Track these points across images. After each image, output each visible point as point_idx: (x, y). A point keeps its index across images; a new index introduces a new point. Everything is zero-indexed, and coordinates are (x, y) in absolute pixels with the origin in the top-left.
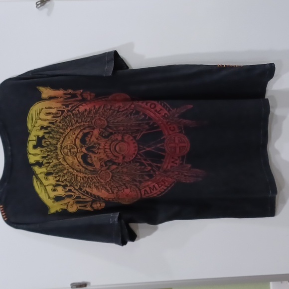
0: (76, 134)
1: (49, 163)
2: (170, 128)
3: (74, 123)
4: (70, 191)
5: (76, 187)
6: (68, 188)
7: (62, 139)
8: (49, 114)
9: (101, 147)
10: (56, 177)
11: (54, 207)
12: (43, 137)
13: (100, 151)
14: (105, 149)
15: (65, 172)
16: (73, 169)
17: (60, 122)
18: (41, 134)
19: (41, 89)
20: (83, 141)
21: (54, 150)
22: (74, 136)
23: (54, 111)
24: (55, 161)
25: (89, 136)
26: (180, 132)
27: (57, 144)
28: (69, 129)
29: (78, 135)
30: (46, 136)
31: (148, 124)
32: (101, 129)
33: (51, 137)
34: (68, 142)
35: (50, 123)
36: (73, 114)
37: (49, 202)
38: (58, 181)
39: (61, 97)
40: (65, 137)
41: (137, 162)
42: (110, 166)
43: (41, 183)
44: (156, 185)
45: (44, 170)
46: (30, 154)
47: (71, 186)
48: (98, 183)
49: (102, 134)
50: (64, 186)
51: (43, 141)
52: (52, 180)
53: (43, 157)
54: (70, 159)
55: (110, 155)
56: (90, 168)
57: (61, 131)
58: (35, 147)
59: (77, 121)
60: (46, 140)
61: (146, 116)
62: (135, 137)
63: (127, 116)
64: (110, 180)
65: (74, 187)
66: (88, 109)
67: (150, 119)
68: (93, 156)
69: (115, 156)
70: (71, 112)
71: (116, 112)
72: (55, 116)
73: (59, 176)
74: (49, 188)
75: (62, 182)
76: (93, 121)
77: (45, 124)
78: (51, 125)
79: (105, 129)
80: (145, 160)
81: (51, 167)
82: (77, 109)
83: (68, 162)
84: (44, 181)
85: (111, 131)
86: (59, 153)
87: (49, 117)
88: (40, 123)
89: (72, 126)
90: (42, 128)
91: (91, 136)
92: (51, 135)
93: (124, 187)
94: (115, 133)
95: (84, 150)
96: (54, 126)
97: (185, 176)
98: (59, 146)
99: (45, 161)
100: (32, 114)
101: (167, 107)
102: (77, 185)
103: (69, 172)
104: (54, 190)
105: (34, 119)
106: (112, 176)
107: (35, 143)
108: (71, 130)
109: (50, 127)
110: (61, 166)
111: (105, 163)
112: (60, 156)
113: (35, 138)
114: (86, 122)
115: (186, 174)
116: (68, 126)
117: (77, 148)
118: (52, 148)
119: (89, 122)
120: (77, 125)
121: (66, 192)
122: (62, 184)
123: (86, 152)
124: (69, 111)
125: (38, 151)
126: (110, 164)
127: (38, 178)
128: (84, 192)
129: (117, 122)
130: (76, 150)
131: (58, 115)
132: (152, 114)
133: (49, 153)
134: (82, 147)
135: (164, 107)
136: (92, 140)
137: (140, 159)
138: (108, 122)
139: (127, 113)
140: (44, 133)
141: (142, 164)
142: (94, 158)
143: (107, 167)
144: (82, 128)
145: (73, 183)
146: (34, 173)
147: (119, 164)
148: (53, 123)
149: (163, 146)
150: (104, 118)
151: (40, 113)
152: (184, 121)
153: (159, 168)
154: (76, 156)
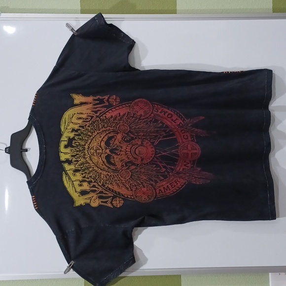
0: (102, 137)
1: (78, 161)
2: (184, 136)
3: (101, 127)
4: (94, 186)
5: (99, 183)
6: (92, 184)
7: (90, 141)
8: (80, 118)
9: (122, 150)
10: (82, 174)
11: (80, 201)
12: (73, 139)
13: (121, 153)
14: (126, 151)
15: (90, 170)
16: (98, 167)
17: (89, 126)
18: (72, 135)
19: (74, 96)
20: (107, 143)
21: (83, 150)
22: (100, 139)
23: (84, 116)
24: (83, 160)
25: (113, 139)
26: (192, 141)
27: (85, 145)
28: (96, 133)
29: (103, 138)
30: (76, 138)
31: (165, 131)
32: (124, 134)
33: (80, 139)
34: (94, 144)
35: (80, 126)
36: (100, 119)
37: (75, 196)
38: (84, 177)
39: (90, 103)
40: (92, 139)
41: (153, 164)
42: (130, 166)
43: (70, 178)
44: (170, 186)
45: (72, 167)
46: (62, 152)
47: (95, 182)
48: (119, 180)
49: (125, 139)
50: (89, 182)
51: (74, 142)
52: (79, 176)
53: (72, 156)
54: (95, 159)
55: (131, 157)
56: (112, 167)
57: (89, 133)
58: (66, 147)
59: (104, 126)
60: (76, 141)
61: (163, 124)
62: (153, 143)
63: (147, 124)
64: (129, 179)
65: (98, 184)
66: (114, 115)
67: (167, 127)
68: (115, 157)
69: (134, 158)
70: (99, 118)
71: (138, 119)
72: (85, 120)
73: (86, 173)
74: (76, 183)
75: (88, 178)
76: (118, 127)
77: (76, 127)
78: (81, 128)
79: (127, 134)
80: (161, 162)
81: (79, 165)
82: (105, 115)
83: (94, 161)
84: (72, 177)
85: (132, 136)
86: (86, 153)
87: (80, 121)
88: (71, 126)
89: (99, 130)
90: (73, 130)
91: (115, 140)
92: (80, 137)
93: (141, 186)
94: (136, 138)
95: (108, 151)
96: (84, 130)
97: (195, 177)
98: (86, 147)
99: (74, 159)
100: (65, 118)
101: (182, 117)
102: (100, 182)
103: (94, 170)
104: (81, 185)
105: (67, 123)
106: (131, 175)
107: (66, 143)
108: (98, 133)
109: (80, 130)
110: (87, 165)
111: (126, 164)
112: (87, 156)
113: (66, 139)
114: (111, 127)
115: (196, 176)
116: (95, 130)
117: (102, 150)
118: (81, 148)
119: (114, 127)
120: (104, 129)
121: (90, 187)
122: (87, 180)
123: (109, 153)
124: (97, 117)
125: (68, 150)
126: (130, 165)
127: (67, 174)
128: (106, 188)
129: (138, 128)
130: (101, 151)
131: (88, 120)
132: (169, 123)
133: (78, 153)
134: (106, 149)
135: (179, 117)
136: (115, 143)
137: (156, 161)
138: (130, 128)
139: (147, 121)
140: (75, 135)
141: (157, 166)
142: (116, 159)
143: (127, 167)
144: (107, 132)
145: (97, 180)
146: (63, 169)
147: (138, 165)
148: (83, 127)
149: (177, 151)
150: (127, 124)
151: (72, 117)
152: (196, 130)
153: (173, 170)
154: (101, 156)
